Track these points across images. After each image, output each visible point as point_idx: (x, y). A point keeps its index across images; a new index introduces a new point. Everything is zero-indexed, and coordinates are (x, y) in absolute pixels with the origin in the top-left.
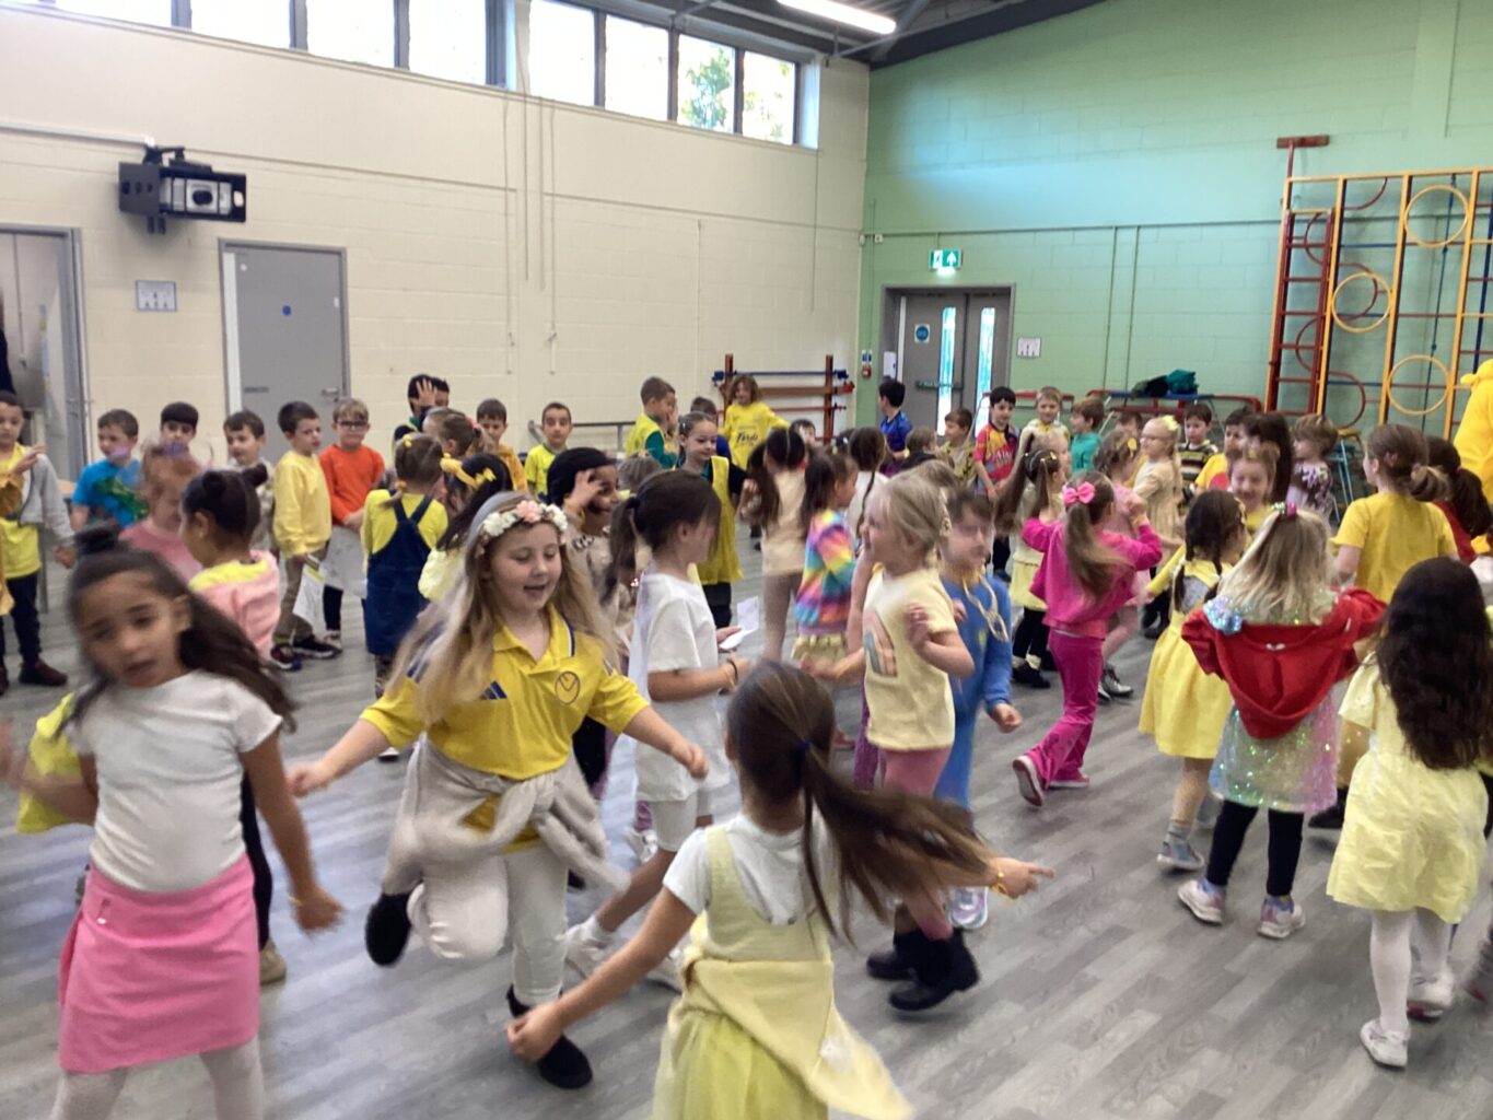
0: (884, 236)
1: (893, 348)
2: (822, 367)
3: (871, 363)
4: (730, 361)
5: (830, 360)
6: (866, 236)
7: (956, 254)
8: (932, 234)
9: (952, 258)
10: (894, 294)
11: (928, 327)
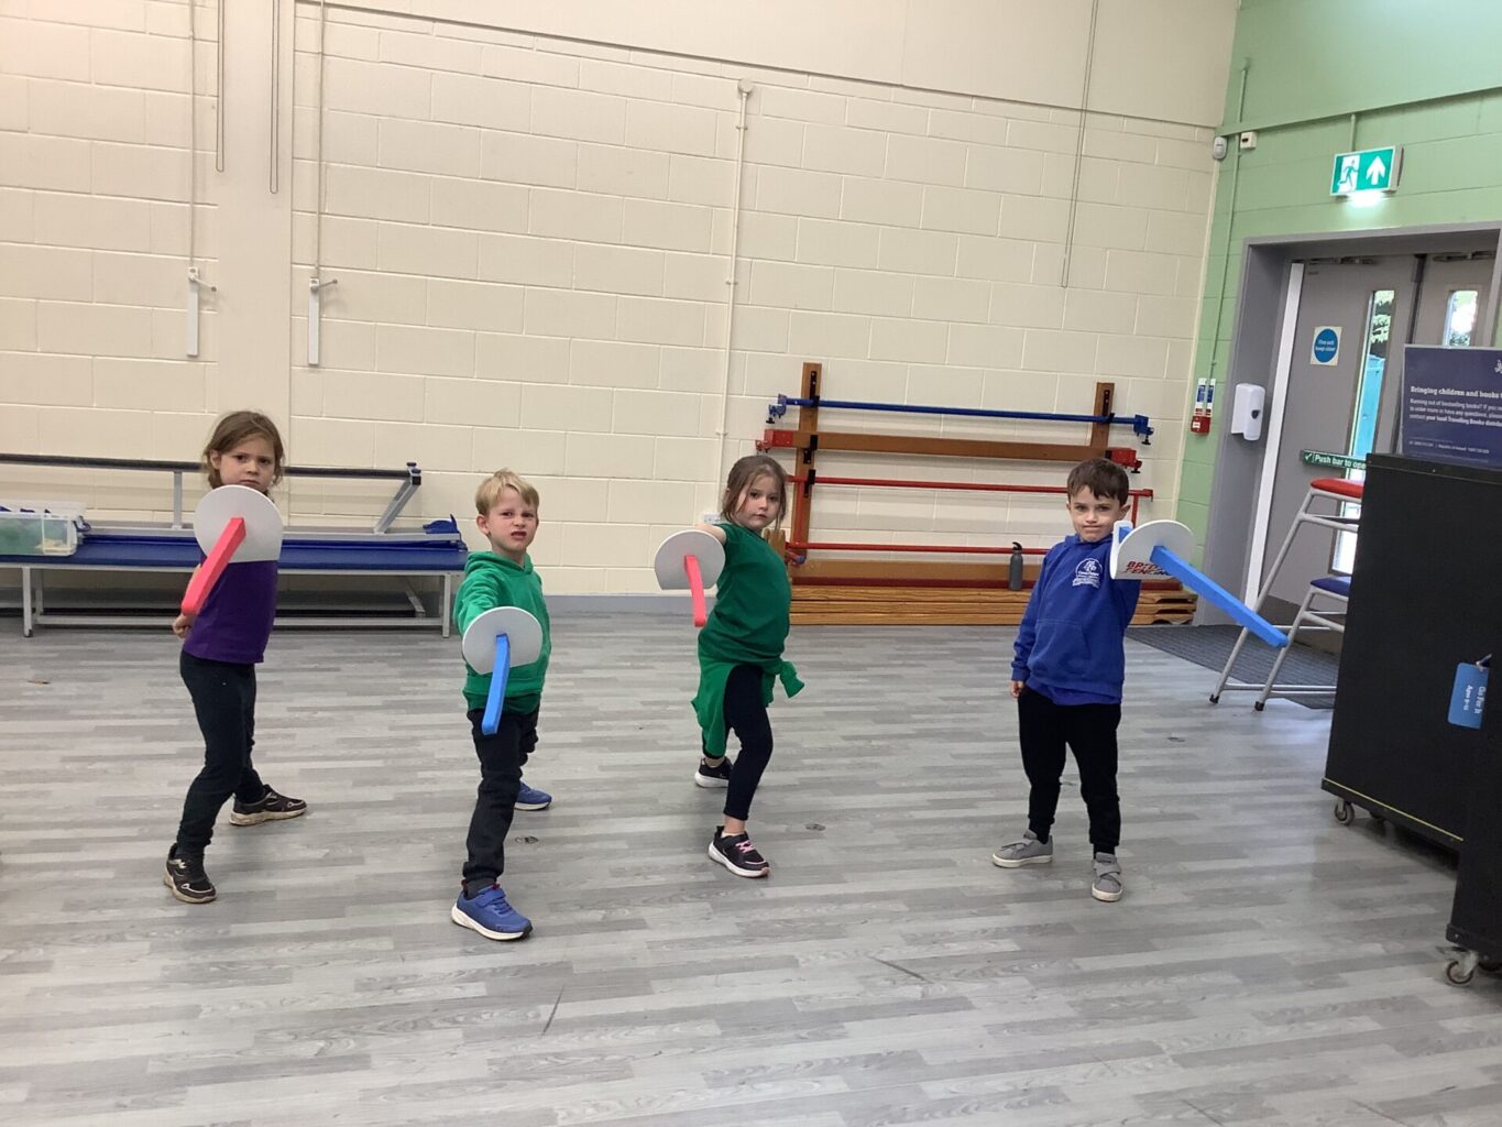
0: (1258, 132)
1: (1265, 379)
2: (1088, 407)
3: (1210, 406)
4: (813, 376)
5: (1106, 393)
6: (1228, 138)
7: (1386, 157)
8: (1347, 117)
9: (1377, 168)
10: (1274, 258)
11: (1338, 331)
